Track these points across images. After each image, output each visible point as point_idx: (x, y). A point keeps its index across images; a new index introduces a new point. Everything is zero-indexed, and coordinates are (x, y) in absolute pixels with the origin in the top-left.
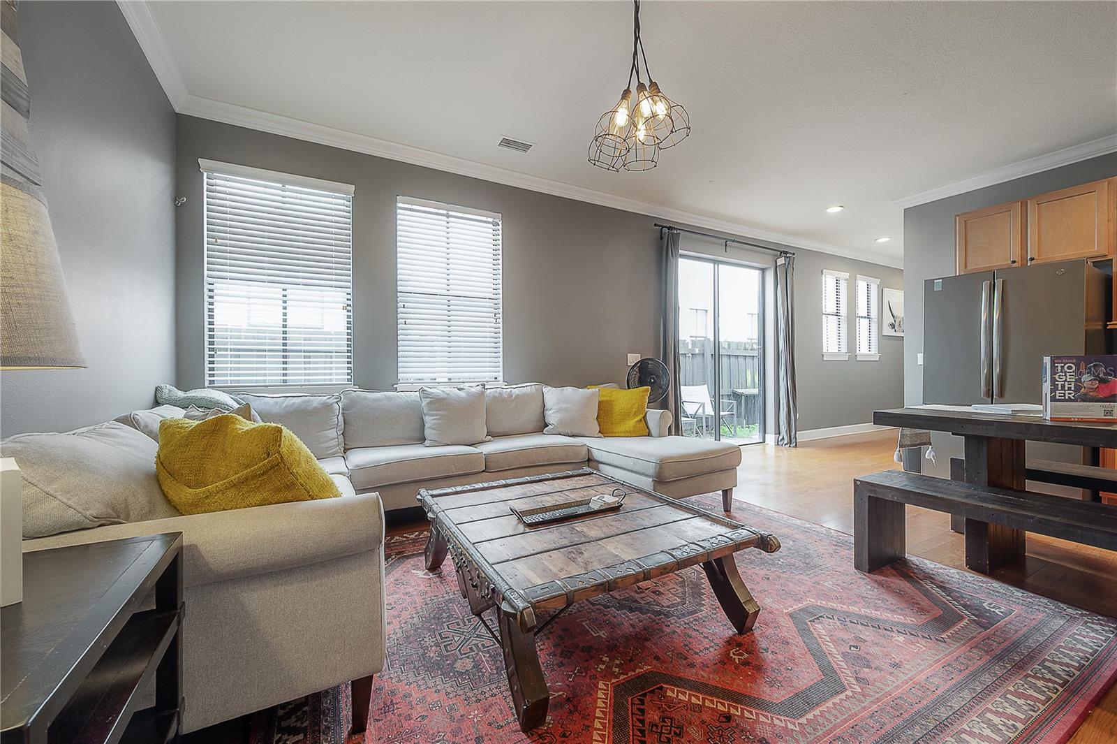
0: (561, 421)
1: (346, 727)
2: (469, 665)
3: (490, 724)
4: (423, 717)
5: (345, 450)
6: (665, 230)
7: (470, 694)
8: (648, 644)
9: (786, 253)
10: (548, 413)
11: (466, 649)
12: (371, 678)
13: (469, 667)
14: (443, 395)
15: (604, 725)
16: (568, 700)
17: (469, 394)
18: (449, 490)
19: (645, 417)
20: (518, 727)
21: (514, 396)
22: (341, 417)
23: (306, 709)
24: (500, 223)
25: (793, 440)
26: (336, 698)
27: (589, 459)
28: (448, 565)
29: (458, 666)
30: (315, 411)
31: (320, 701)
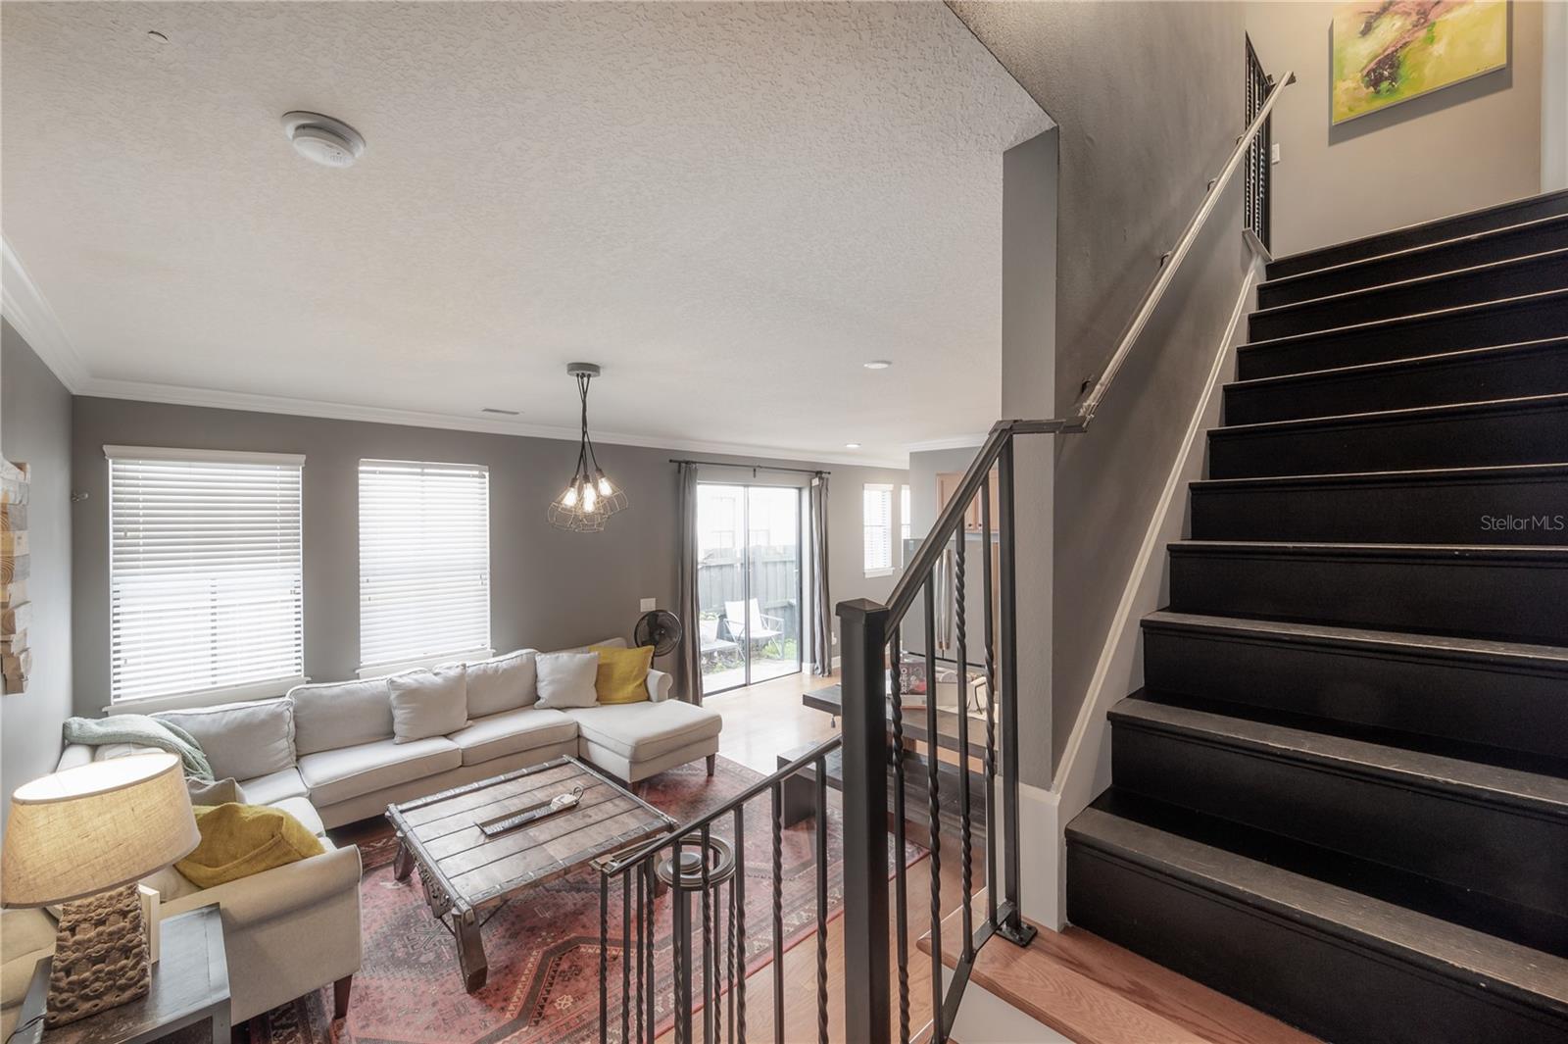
0: (553, 695)
1: (330, 1017)
2: (431, 956)
3: (444, 993)
4: (392, 999)
5: (298, 758)
6: (683, 465)
7: (431, 977)
8: (581, 917)
9: (821, 472)
10: (540, 685)
11: (430, 945)
12: (350, 976)
13: (432, 958)
14: (415, 685)
15: (527, 979)
16: (507, 967)
17: (447, 679)
18: (419, 802)
19: (645, 680)
20: (465, 990)
21: (500, 671)
22: (292, 724)
23: (294, 1011)
24: (487, 474)
25: (826, 670)
26: (318, 1000)
27: (579, 736)
28: (416, 876)
29: (423, 959)
30: (263, 723)
31: (305, 1005)
